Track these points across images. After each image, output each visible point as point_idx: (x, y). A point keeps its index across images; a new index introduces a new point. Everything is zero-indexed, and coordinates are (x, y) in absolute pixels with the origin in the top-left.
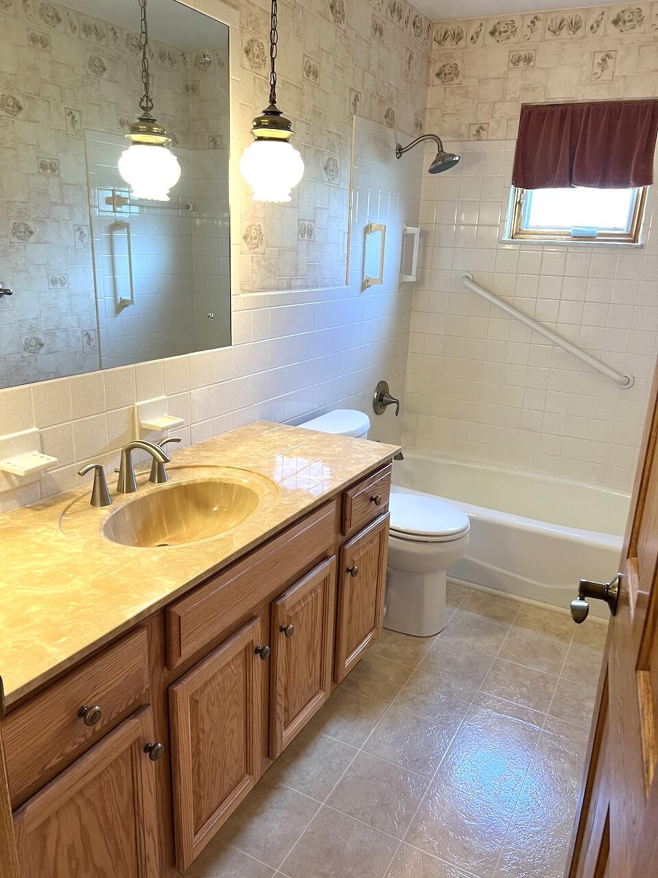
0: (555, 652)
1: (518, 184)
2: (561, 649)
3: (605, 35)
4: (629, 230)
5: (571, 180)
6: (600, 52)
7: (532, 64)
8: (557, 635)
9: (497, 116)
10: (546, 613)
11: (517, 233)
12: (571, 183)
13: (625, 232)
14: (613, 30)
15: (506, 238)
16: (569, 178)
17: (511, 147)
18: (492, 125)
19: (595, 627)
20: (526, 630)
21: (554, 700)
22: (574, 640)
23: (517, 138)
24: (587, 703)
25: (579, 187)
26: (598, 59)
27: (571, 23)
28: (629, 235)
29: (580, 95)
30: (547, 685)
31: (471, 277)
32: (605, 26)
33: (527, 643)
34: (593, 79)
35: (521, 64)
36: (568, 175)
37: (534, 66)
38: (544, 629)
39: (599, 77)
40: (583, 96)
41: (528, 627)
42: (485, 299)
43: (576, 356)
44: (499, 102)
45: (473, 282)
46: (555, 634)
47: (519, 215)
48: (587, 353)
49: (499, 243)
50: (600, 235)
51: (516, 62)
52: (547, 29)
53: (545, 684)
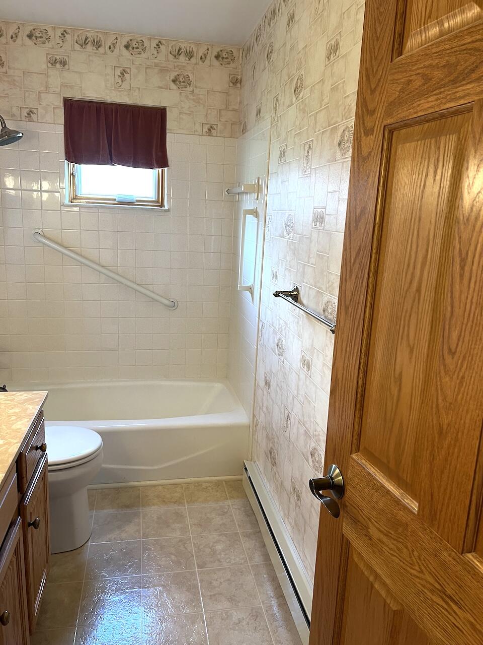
0: (179, 516)
1: (71, 160)
2: (182, 512)
3: (120, 55)
4: (157, 198)
5: (111, 160)
6: (119, 67)
7: (67, 67)
8: (175, 503)
9: (44, 103)
10: (160, 488)
11: (74, 198)
12: (112, 161)
13: (154, 200)
14: (125, 52)
15: (67, 202)
16: (111, 159)
17: (60, 130)
18: (41, 111)
19: (195, 486)
20: (153, 507)
21: (196, 554)
22: (187, 502)
23: (64, 124)
24: (216, 547)
25: (118, 166)
26: (118, 72)
27: (94, 41)
28: (158, 202)
29: (108, 97)
30: (186, 546)
31: (41, 233)
32: (120, 48)
33: (158, 518)
34: (116, 87)
35: (58, 65)
36: (109, 157)
37: (69, 69)
38: (164, 501)
39: (120, 86)
40: (111, 98)
41: (153, 505)
42: (57, 250)
43: (135, 290)
44: (44, 93)
45: (44, 236)
46: (173, 502)
47: (74, 184)
48: (143, 287)
49: (62, 205)
50: (137, 201)
51: (54, 63)
52: (75, 42)
53: (184, 545)
